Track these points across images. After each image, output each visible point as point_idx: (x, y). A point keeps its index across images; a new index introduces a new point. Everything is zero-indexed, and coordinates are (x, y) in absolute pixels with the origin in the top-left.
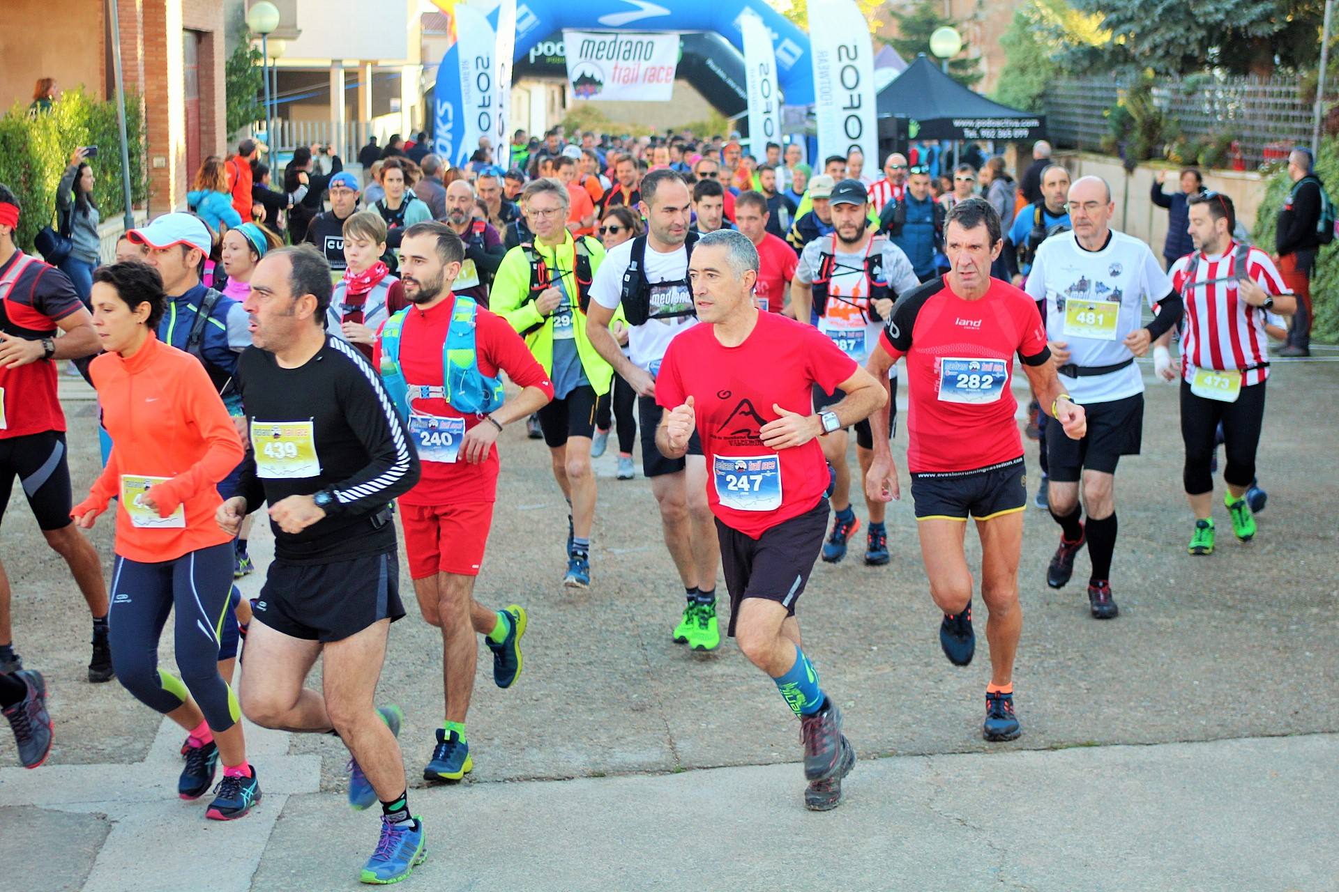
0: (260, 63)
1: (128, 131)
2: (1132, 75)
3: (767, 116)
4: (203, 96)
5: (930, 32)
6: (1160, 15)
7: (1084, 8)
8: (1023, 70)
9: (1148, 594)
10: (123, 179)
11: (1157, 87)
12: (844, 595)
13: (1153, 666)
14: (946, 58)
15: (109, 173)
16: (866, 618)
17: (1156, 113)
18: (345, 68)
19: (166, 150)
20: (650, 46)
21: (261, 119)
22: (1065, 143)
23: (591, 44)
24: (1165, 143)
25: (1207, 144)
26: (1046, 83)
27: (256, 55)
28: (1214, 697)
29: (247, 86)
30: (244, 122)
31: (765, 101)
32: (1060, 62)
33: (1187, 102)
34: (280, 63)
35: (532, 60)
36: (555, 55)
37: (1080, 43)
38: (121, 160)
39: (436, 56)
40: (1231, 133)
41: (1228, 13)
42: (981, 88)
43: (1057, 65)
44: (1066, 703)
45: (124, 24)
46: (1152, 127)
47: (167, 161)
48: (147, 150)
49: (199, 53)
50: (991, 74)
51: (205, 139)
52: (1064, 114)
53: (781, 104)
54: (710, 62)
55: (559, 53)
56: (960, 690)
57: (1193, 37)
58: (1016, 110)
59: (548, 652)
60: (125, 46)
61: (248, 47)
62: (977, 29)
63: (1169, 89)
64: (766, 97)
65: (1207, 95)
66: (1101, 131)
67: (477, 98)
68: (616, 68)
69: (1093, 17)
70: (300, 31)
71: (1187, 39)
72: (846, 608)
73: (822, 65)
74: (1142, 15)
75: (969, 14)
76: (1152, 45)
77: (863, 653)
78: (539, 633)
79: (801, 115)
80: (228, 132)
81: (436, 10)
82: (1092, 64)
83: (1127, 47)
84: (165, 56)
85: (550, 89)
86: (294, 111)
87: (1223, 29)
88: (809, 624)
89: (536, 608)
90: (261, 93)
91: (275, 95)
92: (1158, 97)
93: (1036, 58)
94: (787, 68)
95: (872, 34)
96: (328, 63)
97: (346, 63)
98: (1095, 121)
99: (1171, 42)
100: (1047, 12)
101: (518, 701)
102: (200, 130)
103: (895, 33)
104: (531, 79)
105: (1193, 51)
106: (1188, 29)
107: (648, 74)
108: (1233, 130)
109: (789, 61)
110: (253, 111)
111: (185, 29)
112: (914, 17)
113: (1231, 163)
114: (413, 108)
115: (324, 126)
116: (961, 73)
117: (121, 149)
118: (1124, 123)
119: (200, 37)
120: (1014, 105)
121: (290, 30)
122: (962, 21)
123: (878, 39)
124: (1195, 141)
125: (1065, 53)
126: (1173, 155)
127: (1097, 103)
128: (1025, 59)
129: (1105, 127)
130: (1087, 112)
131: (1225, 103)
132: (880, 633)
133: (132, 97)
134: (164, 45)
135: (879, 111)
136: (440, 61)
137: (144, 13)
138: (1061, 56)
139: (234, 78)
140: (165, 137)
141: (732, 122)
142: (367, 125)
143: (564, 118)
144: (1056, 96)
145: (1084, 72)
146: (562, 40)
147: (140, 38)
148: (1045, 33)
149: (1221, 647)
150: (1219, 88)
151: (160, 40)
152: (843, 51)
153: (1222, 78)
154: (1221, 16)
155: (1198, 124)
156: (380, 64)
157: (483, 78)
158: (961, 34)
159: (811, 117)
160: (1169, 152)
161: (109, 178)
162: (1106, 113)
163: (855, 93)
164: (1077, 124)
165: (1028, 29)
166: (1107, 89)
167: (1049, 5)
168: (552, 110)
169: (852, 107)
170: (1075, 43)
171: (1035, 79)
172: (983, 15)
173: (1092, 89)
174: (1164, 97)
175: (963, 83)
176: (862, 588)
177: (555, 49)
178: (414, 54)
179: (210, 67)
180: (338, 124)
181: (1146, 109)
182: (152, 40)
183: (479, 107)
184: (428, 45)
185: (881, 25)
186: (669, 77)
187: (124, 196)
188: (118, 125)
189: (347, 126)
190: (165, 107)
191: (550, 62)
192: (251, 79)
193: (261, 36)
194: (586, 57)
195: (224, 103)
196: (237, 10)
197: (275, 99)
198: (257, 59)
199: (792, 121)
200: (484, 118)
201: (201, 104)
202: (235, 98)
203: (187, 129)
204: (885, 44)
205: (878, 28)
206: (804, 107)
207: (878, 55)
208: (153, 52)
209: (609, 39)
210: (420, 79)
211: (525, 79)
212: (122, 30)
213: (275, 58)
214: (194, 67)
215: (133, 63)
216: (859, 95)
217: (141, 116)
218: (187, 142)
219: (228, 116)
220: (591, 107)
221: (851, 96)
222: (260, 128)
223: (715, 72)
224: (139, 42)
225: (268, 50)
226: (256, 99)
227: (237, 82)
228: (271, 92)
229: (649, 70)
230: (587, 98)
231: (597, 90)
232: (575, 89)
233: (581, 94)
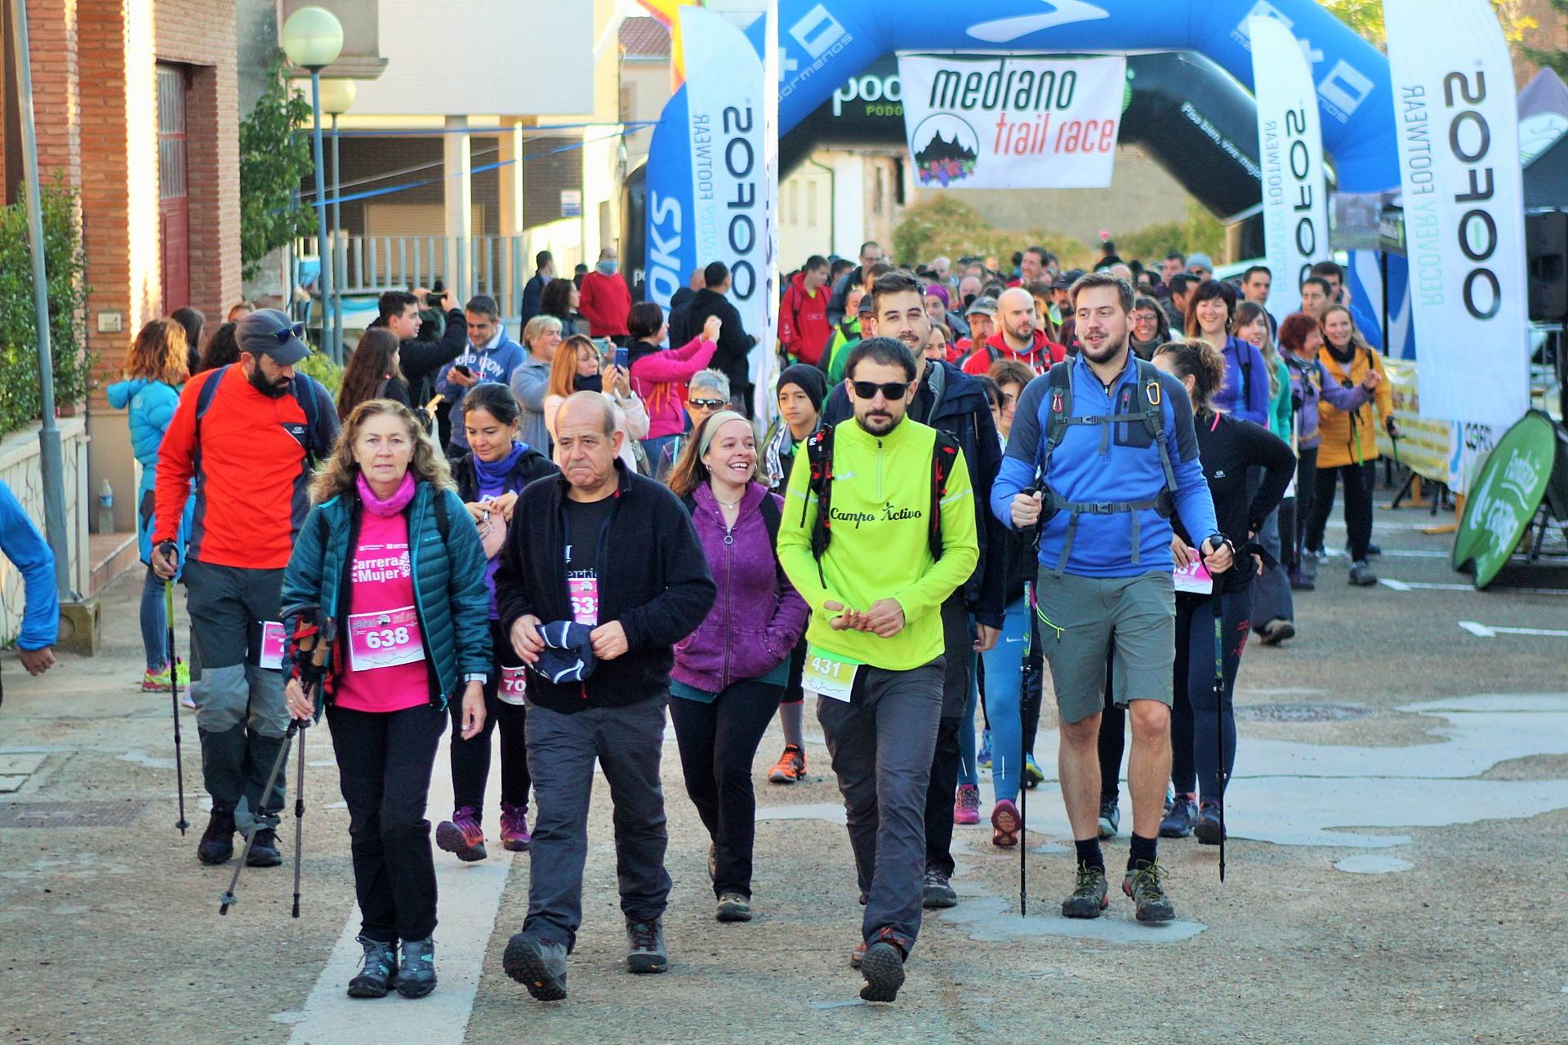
0: (308, 124)
1: (49, 264)
3: (1304, 214)
4: (195, 191)
10: (38, 356)
15: (12, 345)
18: (472, 131)
19: (124, 299)
20: (1069, 79)
21: (306, 232)
23: (953, 79)
27: (299, 109)
29: (281, 172)
30: (276, 241)
31: (1297, 184)
34: (343, 122)
35: (837, 110)
36: (883, 100)
38: (35, 320)
39: (649, 110)
45: (42, 55)
47: (126, 319)
48: (85, 299)
49: (187, 108)
51: (198, 274)
53: (1330, 188)
54: (1187, 108)
55: (889, 96)
60: (43, 98)
61: (280, 92)
64: (1300, 178)
67: (728, 188)
68: (1001, 124)
70: (385, 62)
73: (1411, 116)
79: (1370, 210)
80: (244, 261)
81: (646, 13)
84: (121, 115)
85: (871, 165)
86: (374, 216)
90: (309, 183)
91: (336, 187)
94: (1343, 119)
95: (1515, 42)
96: (438, 122)
97: (473, 122)
102: (189, 258)
104: (834, 148)
107: (1066, 134)
109: (1347, 105)
110: (293, 219)
111: (160, 63)
114: (604, 206)
115: (432, 242)
117: (34, 300)
119: (190, 77)
121: (365, 60)
123: (1529, 55)
134: (120, 94)
135: (1528, 204)
136: (657, 118)
137: (79, 32)
139: (256, 156)
140: (121, 272)
141: (1231, 226)
142: (516, 241)
143: (900, 221)
146: (894, 70)
147: (73, 79)
151: (111, 83)
152: (1456, 84)
157: (739, 151)
159: (1391, 216)
161: (10, 355)
163: (1480, 167)
168: (877, 207)
169: (1475, 195)
177: (883, 88)
178: (606, 104)
179: (209, 133)
180: (459, 240)
182: (97, 85)
183: (731, 205)
184: (634, 84)
185: (1534, 25)
186: (1106, 141)
187: (41, 390)
188: (28, 251)
189: (476, 242)
190: (121, 214)
191: (873, 114)
192: (288, 156)
193: (308, 72)
194: (942, 104)
195: (237, 203)
196: (262, 24)
197: (337, 193)
198: (301, 117)
199: (1352, 222)
200: (741, 226)
201: (192, 206)
202: (258, 193)
203: (164, 257)
204: (1542, 64)
205: (1527, 32)
206: (1378, 195)
207: (1527, 88)
208: (99, 107)
209: (987, 68)
210: (618, 151)
211: (822, 147)
212: (37, 66)
213: (334, 115)
214: (177, 136)
215: (58, 131)
216: (1489, 172)
217: (74, 234)
218: (164, 283)
219: (244, 230)
220: (953, 202)
221: (1473, 174)
222: (307, 252)
223: (1196, 128)
224: (71, 89)
225: (322, 99)
226: (299, 196)
227: (262, 163)
228: (328, 181)
229: (1066, 129)
230: (945, 184)
231: (965, 169)
232: (922, 168)
233: (931, 177)
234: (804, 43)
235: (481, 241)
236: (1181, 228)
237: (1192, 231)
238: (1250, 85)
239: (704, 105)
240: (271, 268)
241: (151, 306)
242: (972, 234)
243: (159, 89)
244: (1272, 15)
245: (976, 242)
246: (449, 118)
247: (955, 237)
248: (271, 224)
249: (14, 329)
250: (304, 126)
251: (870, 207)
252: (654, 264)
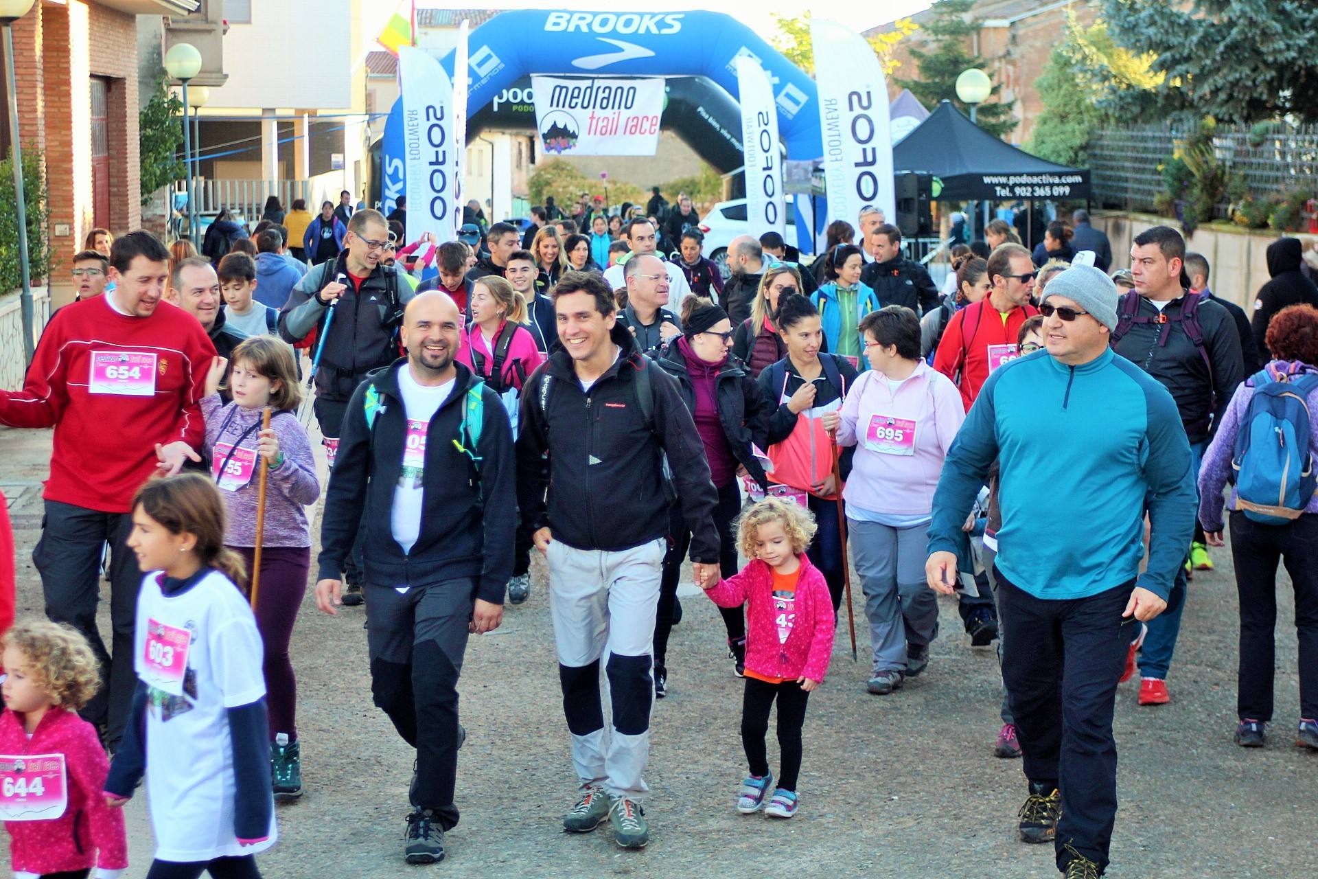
0: (181, 113)
1: (26, 195)
2: (1190, 122)
3: (768, 172)
4: (113, 152)
5: (956, 74)
6: (1222, 53)
7: (1134, 46)
8: (1063, 118)
9: (1214, 732)
10: (20, 251)
11: (1219, 137)
12: (860, 734)
13: (1220, 818)
14: (974, 104)
16: (885, 762)
17: (1218, 167)
18: (278, 118)
19: (70, 216)
20: (632, 91)
21: (180, 177)
22: (1112, 201)
23: (564, 90)
24: (1229, 202)
25: (1278, 202)
26: (1090, 132)
27: (175, 104)
28: (1292, 855)
29: (164, 141)
30: (161, 182)
31: (764, 155)
32: (1105, 108)
33: (1255, 154)
34: (201, 112)
35: (496, 108)
36: (522, 103)
37: (1129, 86)
38: (18, 228)
39: (384, 107)
40: (1306, 189)
41: (1301, 50)
42: (1014, 138)
43: (1103, 112)
44: (1119, 863)
45: (22, 71)
46: (1214, 183)
47: (72, 229)
48: (47, 216)
49: (108, 103)
50: (1026, 119)
51: (115, 202)
52: (1112, 168)
53: (783, 158)
54: (700, 109)
55: (526, 100)
56: (994, 848)
57: (1260, 79)
58: (1056, 164)
59: (516, 804)
60: (23, 97)
61: (166, 95)
62: (1011, 68)
63: (1233, 139)
64: (766, 151)
65: (1277, 144)
66: (1154, 188)
67: (429, 154)
68: (592, 118)
69: (1144, 56)
70: (226, 76)
71: (1254, 81)
72: (861, 750)
73: (830, 116)
74: (1201, 53)
75: (1001, 52)
76: (1213, 88)
77: (882, 803)
78: (506, 782)
79: (806, 171)
80: (142, 194)
81: (383, 50)
82: (1143, 110)
83: (1184, 89)
84: (69, 107)
85: (515, 140)
86: (219, 167)
87: (1296, 68)
88: (819, 769)
89: (502, 752)
91: (197, 151)
92: (1220, 148)
93: (1078, 104)
94: (790, 117)
95: (888, 74)
96: (258, 113)
97: (279, 112)
98: (1148, 177)
99: (1235, 84)
100: (1090, 50)
101: (481, 863)
102: (109, 192)
103: (915, 75)
104: (493, 130)
105: (1261, 94)
106: (1255, 70)
107: (630, 124)
108: (1307, 185)
109: (793, 109)
110: (172, 169)
111: (92, 76)
112: (936, 56)
113: (1306, 224)
114: (357, 163)
116: (992, 120)
117: (17, 217)
118: (1182, 177)
119: (109, 85)
120: (1052, 159)
121: (214, 75)
122: (993, 60)
123: (896, 82)
124: (1264, 199)
125: (1111, 97)
126: (1238, 213)
127: (1150, 156)
128: (1065, 105)
129: (1159, 183)
130: (1137, 165)
131: (1299, 155)
132: (902, 779)
133: (30, 155)
134: (68, 94)
135: (895, 169)
136: (389, 111)
137: (44, 57)
138: (1107, 100)
139: (149, 132)
140: (69, 200)
141: (726, 178)
142: (305, 184)
143: (532, 174)
144: (1102, 147)
145: (1135, 120)
146: (529, 85)
147: (40, 85)
148: (1089, 75)
149: (1301, 795)
150: (1291, 137)
151: (64, 88)
152: (855, 98)
153: (1296, 124)
154: (1293, 54)
155: (1267, 180)
156: (320, 113)
157: (436, 131)
158: (991, 76)
159: (818, 174)
160: (1233, 211)
161: (4, 250)
162: (1160, 168)
163: (869, 147)
164: (1126, 180)
165: (1069, 71)
166: (1160, 139)
167: (1093, 43)
168: (519, 165)
169: (866, 163)
170: (1124, 86)
171: (1077, 127)
172: (1016, 52)
173: (1144, 139)
174: (1228, 149)
175: (993, 132)
176: (880, 727)
177: (522, 95)
178: (359, 105)
179: (123, 118)
180: (271, 183)
181: (1206, 162)
182: (54, 89)
183: (431, 164)
184: (375, 90)
185: (899, 65)
186: (653, 128)
187: (22, 270)
188: (14, 187)
189: (281, 185)
190: (69, 166)
191: (517, 110)
192: (169, 132)
193: (180, 82)
194: (558, 106)
195: (138, 160)
196: (153, 53)
197: (197, 154)
198: (176, 109)
199: (796, 177)
200: (438, 176)
201: (111, 161)
202: (151, 154)
203: (95, 191)
204: (904, 87)
205: (895, 69)
206: (810, 162)
207: (895, 101)
208: (55, 102)
209: (584, 84)
210: (366, 131)
211: (487, 130)
212: (19, 78)
213: (196, 108)
214: (102, 119)
215: (31, 116)
216: (874, 150)
217: (41, 177)
218: (95, 207)
219: (142, 176)
220: (564, 163)
221: (864, 150)
222: (180, 189)
223: (706, 121)
224: (39, 91)
225: (188, 98)
226: (175, 155)
227: (153, 136)
228: (193, 148)
229: (630, 121)
230: (559, 152)
231: (571, 144)
232: (546, 142)
233: (552, 148)
234: (476, 68)
235: (284, 184)
236: (697, 180)
237: (703, 181)
238: (736, 95)
239: (414, 105)
240: (158, 199)
241: (87, 221)
242: (575, 182)
243: (92, 92)
244: (750, 56)
245: (577, 187)
246: (264, 110)
247: (565, 183)
248: (158, 172)
249: (5, 234)
250: (178, 114)
251: (515, 165)
252: (387, 198)
